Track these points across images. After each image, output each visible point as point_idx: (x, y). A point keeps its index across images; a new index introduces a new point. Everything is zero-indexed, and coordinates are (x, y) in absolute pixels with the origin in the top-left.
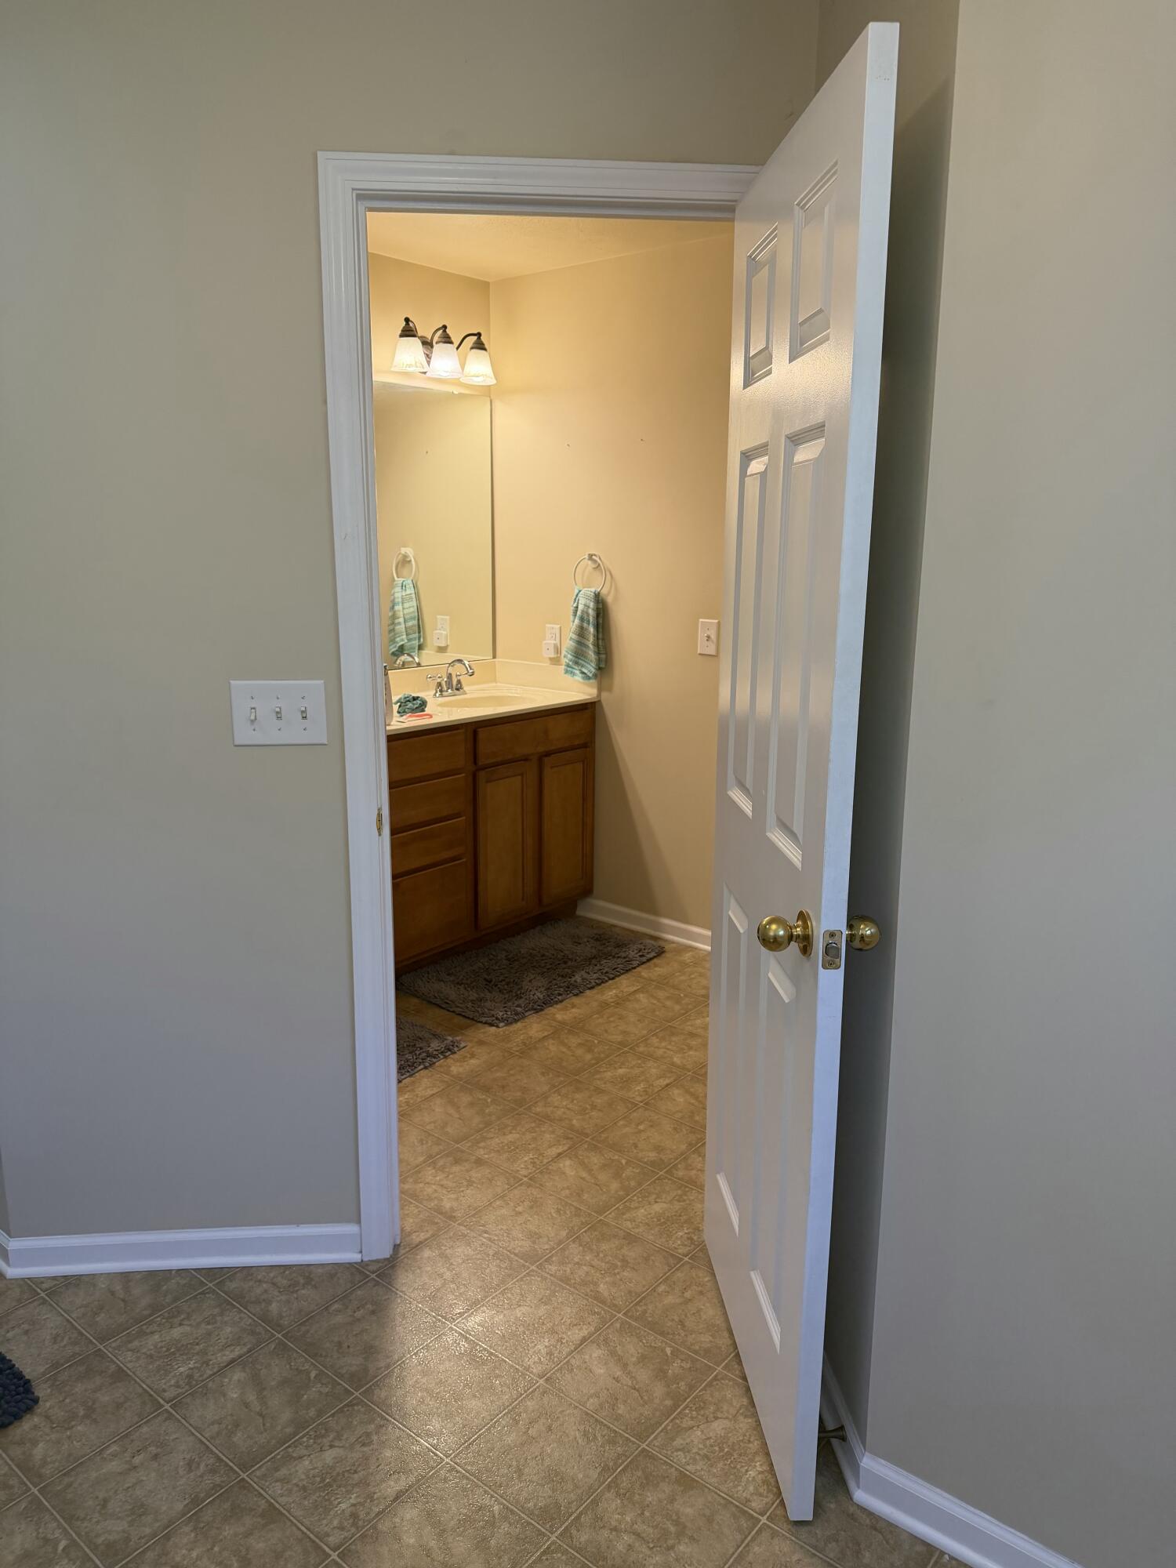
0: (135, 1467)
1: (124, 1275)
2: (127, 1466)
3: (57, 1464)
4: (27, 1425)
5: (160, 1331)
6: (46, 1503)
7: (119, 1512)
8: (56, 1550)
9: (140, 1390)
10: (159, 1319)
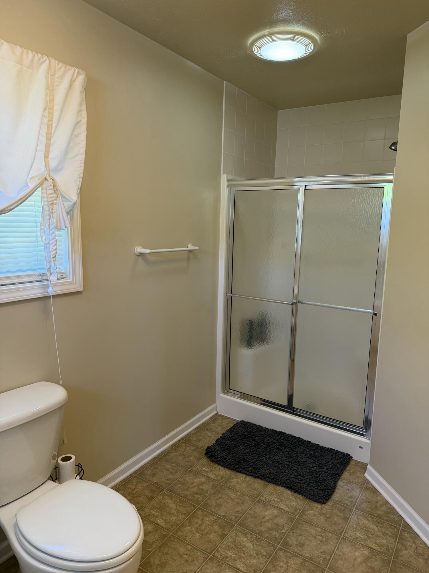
0: (315, 537)
1: (387, 502)
2: (315, 535)
3: (308, 518)
4: (318, 506)
5: (370, 522)
6: (294, 522)
7: (299, 540)
8: (281, 530)
9: (344, 527)
10: (375, 519)
